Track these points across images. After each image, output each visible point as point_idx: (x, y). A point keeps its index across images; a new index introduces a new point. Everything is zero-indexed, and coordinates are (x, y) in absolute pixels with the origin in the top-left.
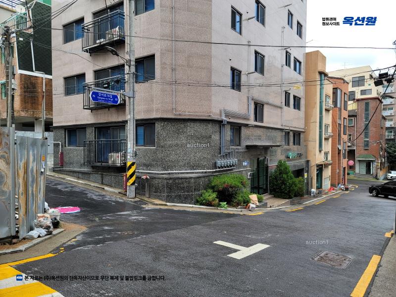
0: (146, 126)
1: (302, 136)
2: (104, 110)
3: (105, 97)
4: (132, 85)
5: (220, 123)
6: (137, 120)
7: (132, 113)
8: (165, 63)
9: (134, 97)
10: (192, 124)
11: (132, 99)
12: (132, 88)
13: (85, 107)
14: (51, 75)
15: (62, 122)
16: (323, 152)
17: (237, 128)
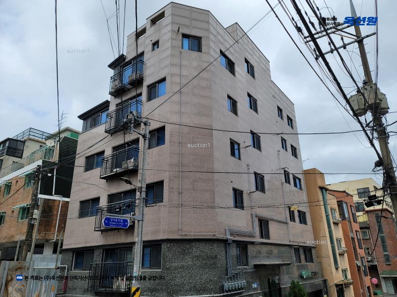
0: (153, 247)
1: (313, 252)
2: (114, 231)
3: (116, 222)
4: (142, 209)
5: (225, 242)
6: (144, 242)
7: (140, 236)
8: (173, 188)
9: (142, 221)
10: (197, 244)
11: (141, 222)
12: (142, 211)
13: (96, 229)
14: (69, 197)
15: (71, 244)
16: (340, 270)
17: (243, 246)
